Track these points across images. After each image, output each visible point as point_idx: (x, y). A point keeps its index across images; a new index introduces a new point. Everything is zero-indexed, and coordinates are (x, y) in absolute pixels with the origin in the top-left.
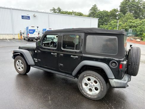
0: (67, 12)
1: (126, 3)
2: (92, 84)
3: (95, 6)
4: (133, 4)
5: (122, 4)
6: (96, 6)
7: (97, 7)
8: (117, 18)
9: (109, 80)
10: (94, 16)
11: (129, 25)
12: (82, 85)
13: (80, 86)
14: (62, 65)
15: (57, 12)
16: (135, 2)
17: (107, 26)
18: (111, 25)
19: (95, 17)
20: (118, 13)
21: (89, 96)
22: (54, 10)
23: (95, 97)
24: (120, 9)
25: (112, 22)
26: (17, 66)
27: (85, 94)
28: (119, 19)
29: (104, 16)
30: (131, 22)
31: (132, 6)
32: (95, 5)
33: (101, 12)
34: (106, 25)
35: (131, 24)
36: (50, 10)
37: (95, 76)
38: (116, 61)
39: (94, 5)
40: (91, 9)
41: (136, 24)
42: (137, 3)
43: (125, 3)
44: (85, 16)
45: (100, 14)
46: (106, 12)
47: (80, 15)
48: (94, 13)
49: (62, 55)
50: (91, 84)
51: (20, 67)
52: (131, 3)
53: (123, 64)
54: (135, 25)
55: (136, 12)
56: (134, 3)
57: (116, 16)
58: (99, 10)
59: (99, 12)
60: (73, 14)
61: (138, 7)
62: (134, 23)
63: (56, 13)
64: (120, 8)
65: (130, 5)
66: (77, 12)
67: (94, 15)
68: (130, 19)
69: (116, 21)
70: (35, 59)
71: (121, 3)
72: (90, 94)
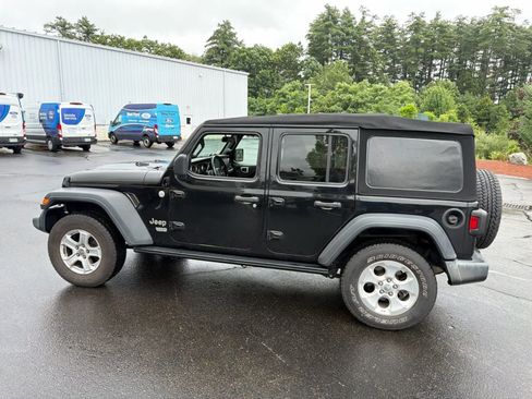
0: (122, 39)
1: (327, 26)
2: (391, 284)
3: (227, 25)
4: (348, 34)
5: (315, 27)
6: (230, 28)
7: (232, 30)
8: (301, 73)
9: (447, 263)
10: (226, 63)
11: (340, 100)
12: (356, 292)
13: (351, 295)
14: (280, 234)
15: (77, 35)
16: (351, 26)
17: (272, 102)
18: (284, 96)
19: (227, 66)
20: (302, 58)
21: (384, 322)
22: (63, 27)
23: (403, 320)
24: (310, 45)
25: (286, 86)
26: (64, 257)
27: (368, 316)
28: (306, 78)
29: (258, 64)
30: (345, 90)
31: (343, 40)
32: (228, 23)
33: (249, 49)
34: (268, 96)
35: (345, 97)
36: (46, 26)
37: (403, 259)
38: (460, 208)
39: (222, 23)
40: (211, 34)
41: (362, 98)
42: (358, 29)
43: (322, 25)
44: (193, 59)
45: (244, 58)
46: (264, 52)
47: (175, 53)
48: (224, 52)
49: (281, 200)
50: (385, 283)
51: (81, 258)
52: (342, 30)
53: (478, 217)
54: (360, 101)
55: (355, 59)
56: (350, 30)
57: (296, 68)
58: (239, 40)
59: (240, 52)
60: (144, 49)
61: (361, 43)
62: (355, 93)
63: (73, 41)
64: (309, 42)
65: (340, 35)
66: (159, 43)
67: (225, 59)
68: (342, 80)
69: (298, 83)
70: (156, 222)
71: (312, 25)
72: (383, 313)
